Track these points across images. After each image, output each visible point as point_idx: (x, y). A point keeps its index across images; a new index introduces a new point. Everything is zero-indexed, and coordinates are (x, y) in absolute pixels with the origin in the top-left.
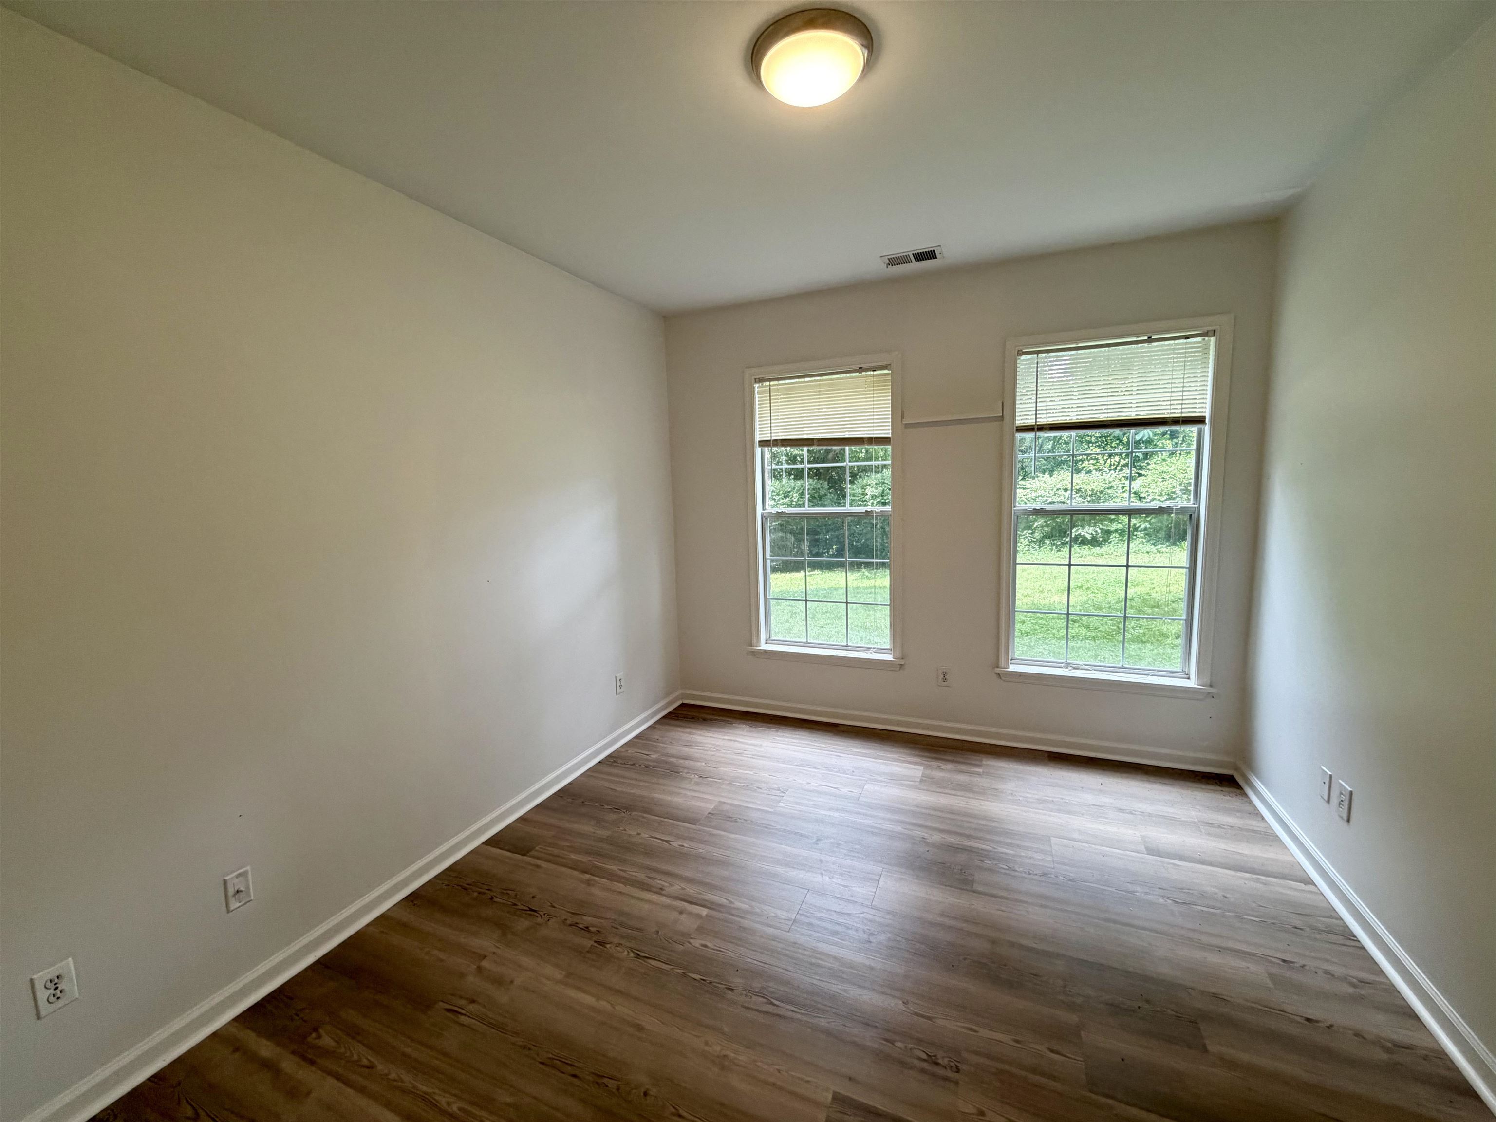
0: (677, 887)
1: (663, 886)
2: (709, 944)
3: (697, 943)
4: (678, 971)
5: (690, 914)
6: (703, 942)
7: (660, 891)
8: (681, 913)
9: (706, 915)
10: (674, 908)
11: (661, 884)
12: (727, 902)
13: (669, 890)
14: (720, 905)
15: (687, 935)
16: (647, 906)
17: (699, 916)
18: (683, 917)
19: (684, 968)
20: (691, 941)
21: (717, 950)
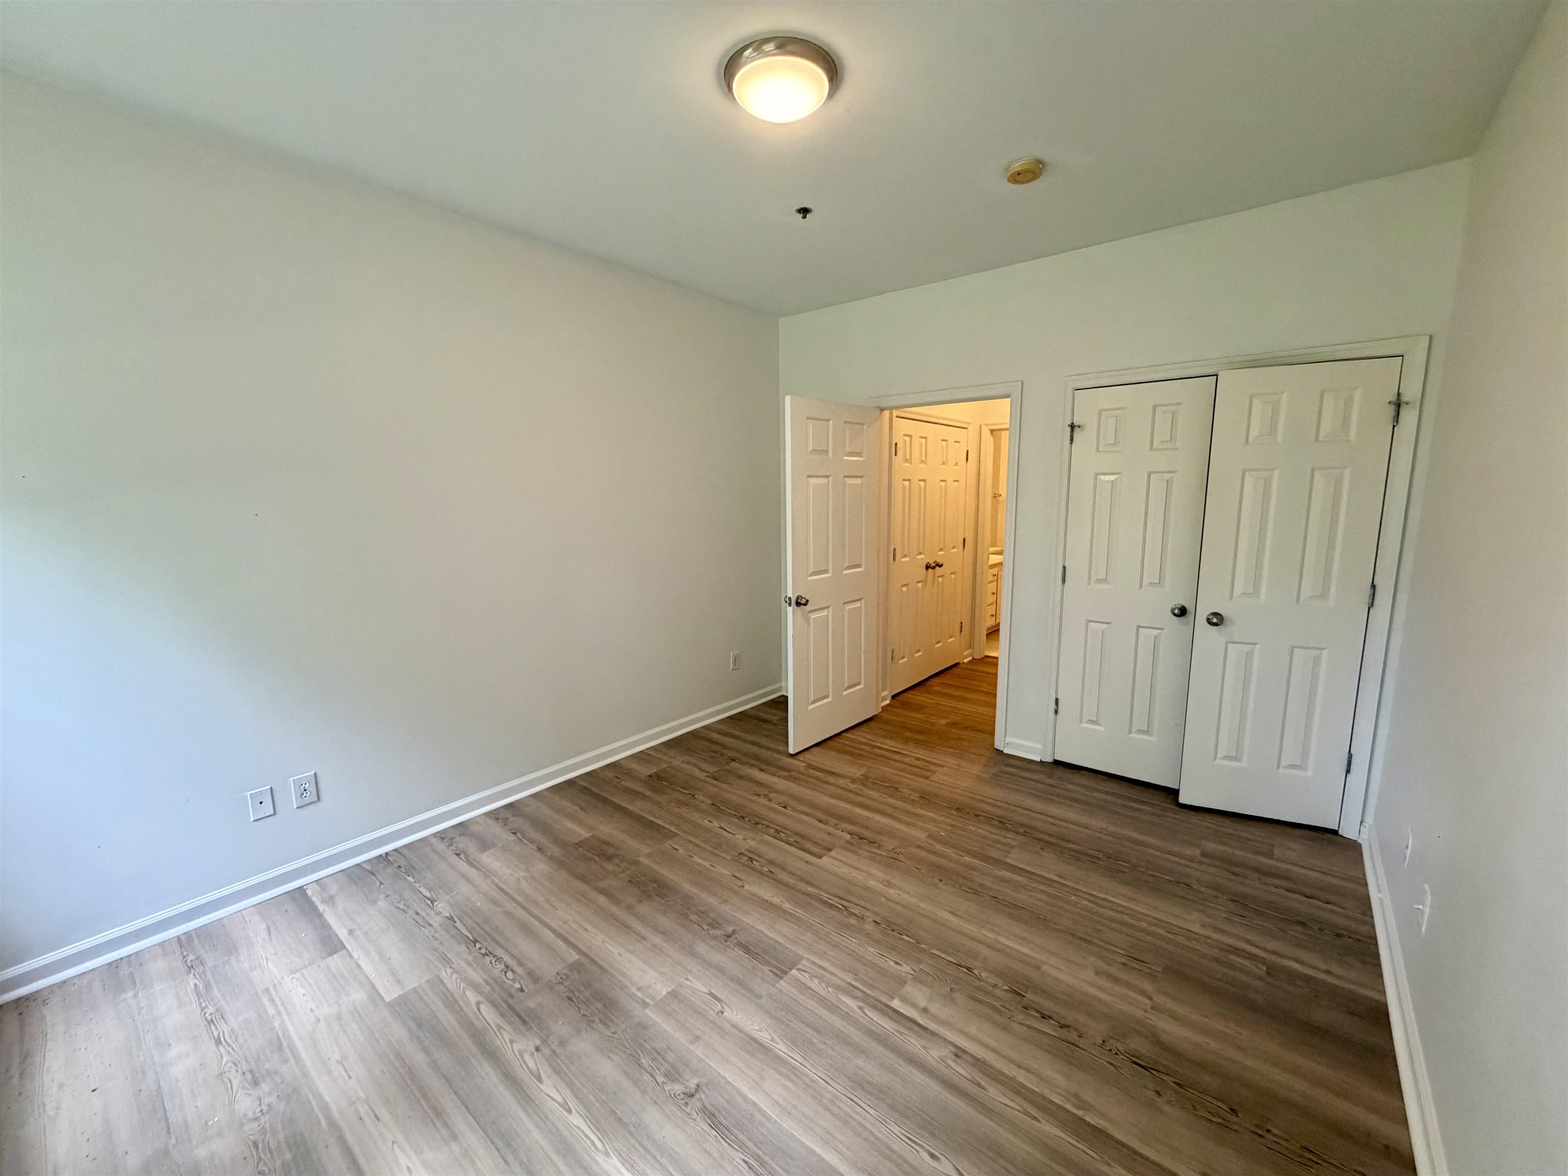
0: (934, 1054)
1: (955, 1061)
2: (892, 964)
3: (906, 968)
4: (924, 946)
5: (914, 1006)
6: (898, 967)
7: (959, 1053)
8: (925, 1010)
9: (893, 998)
10: (935, 1019)
11: (958, 1064)
12: (867, 1011)
13: (946, 1052)
14: (875, 1007)
15: (917, 980)
16: (973, 1031)
17: (904, 1000)
18: (923, 1003)
19: (918, 947)
20: (912, 972)
21: (883, 956)
